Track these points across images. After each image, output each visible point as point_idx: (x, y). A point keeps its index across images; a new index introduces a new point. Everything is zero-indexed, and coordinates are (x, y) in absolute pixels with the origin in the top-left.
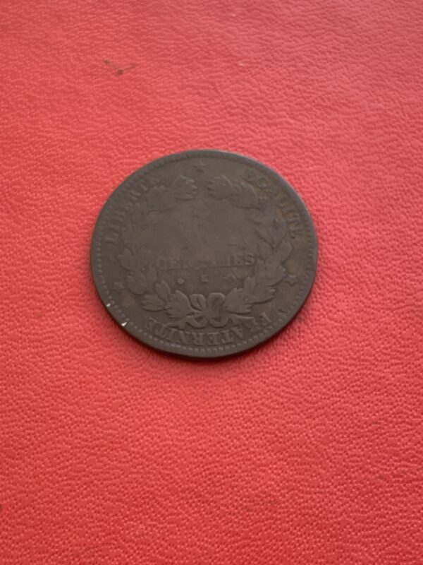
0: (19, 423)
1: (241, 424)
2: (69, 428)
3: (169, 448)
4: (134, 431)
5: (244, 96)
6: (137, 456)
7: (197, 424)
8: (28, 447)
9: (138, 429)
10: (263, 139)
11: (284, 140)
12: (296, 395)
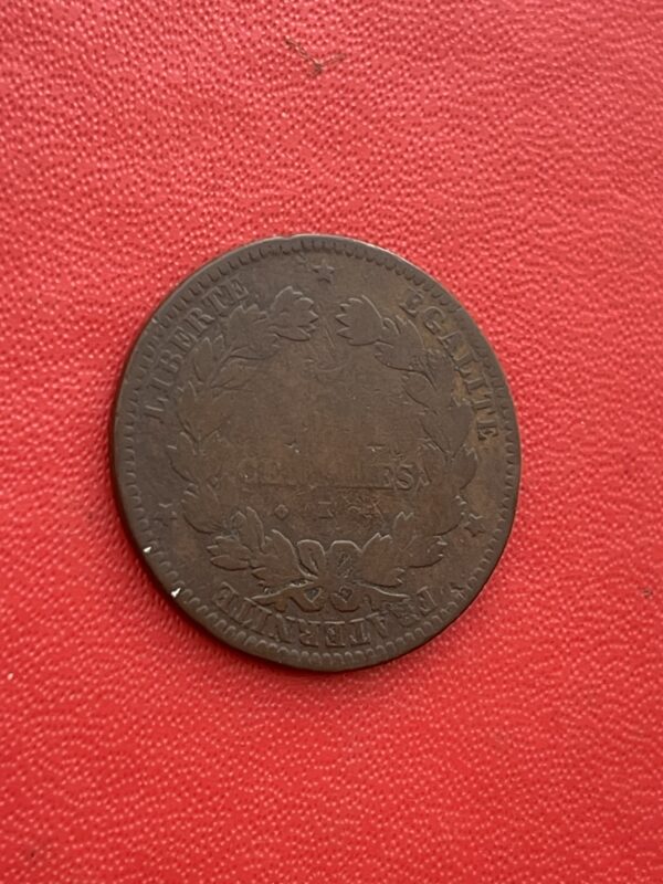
0: (183, 815)
1: (561, 796)
2: (275, 819)
3: (448, 848)
4: (387, 819)
5: (539, 137)
6: (396, 867)
7: (490, 799)
8: (203, 861)
9: (393, 814)
10: (576, 231)
11: (609, 235)
12: (645, 736)
